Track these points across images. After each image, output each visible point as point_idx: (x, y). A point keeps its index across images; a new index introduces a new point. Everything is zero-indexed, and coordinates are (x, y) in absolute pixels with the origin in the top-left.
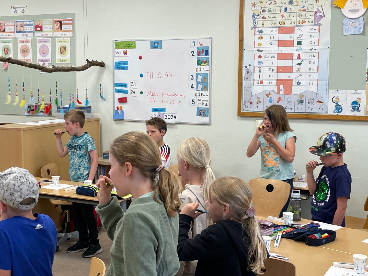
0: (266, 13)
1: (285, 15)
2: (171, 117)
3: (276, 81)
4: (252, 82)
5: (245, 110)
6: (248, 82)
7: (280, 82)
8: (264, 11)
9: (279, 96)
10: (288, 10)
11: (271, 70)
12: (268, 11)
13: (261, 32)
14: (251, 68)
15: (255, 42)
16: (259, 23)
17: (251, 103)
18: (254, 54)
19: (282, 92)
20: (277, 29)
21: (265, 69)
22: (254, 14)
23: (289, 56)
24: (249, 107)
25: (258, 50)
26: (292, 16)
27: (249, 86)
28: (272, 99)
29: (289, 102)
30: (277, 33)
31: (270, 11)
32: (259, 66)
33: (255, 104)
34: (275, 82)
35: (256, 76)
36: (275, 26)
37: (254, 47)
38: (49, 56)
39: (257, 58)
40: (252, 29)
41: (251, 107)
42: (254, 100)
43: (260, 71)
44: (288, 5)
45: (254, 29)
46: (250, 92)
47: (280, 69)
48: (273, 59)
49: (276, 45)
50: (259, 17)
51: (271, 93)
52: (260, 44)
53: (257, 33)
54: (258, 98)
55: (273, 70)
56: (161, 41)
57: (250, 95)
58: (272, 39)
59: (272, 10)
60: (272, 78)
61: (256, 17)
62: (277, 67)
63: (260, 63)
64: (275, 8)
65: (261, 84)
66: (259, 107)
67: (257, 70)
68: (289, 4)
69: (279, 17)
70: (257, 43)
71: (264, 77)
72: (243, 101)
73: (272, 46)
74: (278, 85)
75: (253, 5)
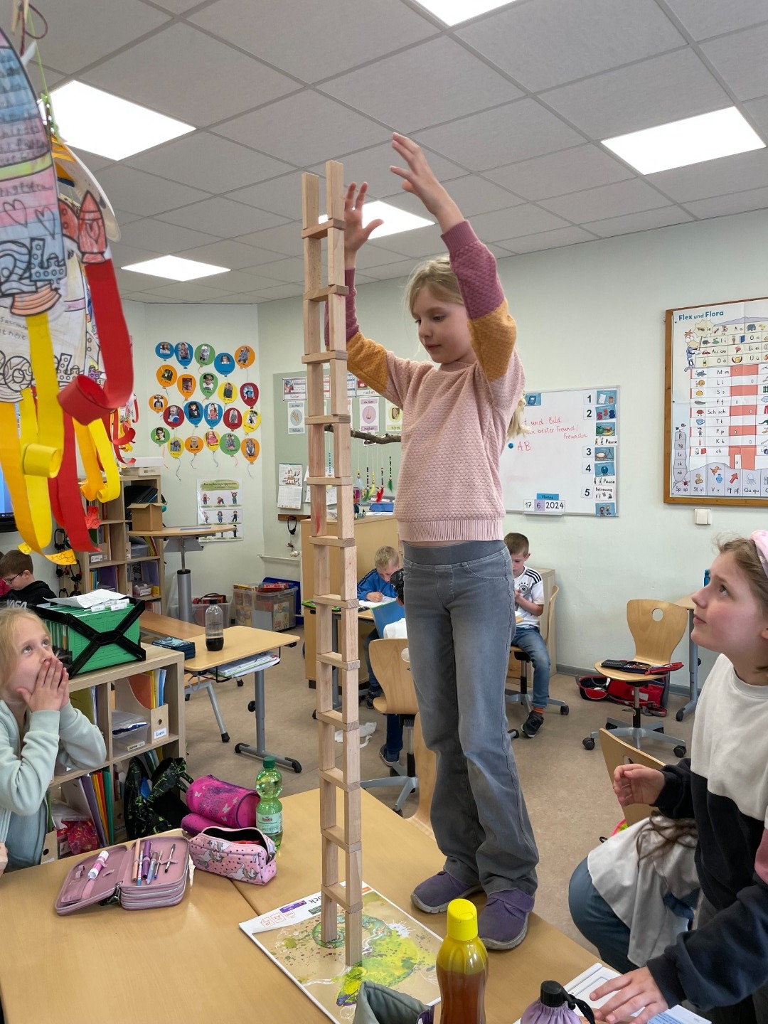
0: (709, 345)
1: (741, 346)
2: (556, 505)
3: (728, 449)
4: (688, 451)
5: (674, 493)
6: (681, 451)
7: (734, 450)
8: (705, 342)
9: (733, 472)
10: (747, 339)
11: (720, 432)
12: (713, 343)
13: (702, 374)
14: (686, 430)
15: (691, 390)
16: (698, 361)
17: (686, 483)
18: (691, 409)
19: (738, 466)
20: (728, 369)
21: (709, 431)
22: (689, 348)
23: (750, 410)
24: (682, 489)
25: (697, 403)
26: (754, 348)
27: (683, 457)
28: (722, 476)
29: (751, 481)
30: (729, 375)
31: (715, 342)
32: (700, 426)
33: (692, 484)
34: (726, 450)
35: (694, 441)
36: (726, 364)
37: (691, 398)
38: (376, 423)
39: (695, 414)
40: (686, 370)
41: (686, 490)
42: (691, 479)
43: (700, 434)
44: (746, 331)
45: (689, 371)
46: (683, 466)
47: (734, 431)
48: (724, 414)
49: (728, 393)
50: (697, 352)
51: (720, 467)
52: (700, 393)
53: (695, 376)
54: (698, 476)
55: (722, 432)
56: (540, 395)
57: (684, 471)
58: (721, 385)
59: (719, 340)
60: (721, 444)
61: (693, 352)
62: (730, 427)
63: (700, 422)
64: (723, 337)
65: (702, 453)
66: (699, 490)
67: (695, 432)
68: (748, 330)
69: (732, 350)
70: (694, 392)
71: (708, 442)
72: (673, 481)
73: (721, 394)
74: (732, 455)
75: (688, 334)
